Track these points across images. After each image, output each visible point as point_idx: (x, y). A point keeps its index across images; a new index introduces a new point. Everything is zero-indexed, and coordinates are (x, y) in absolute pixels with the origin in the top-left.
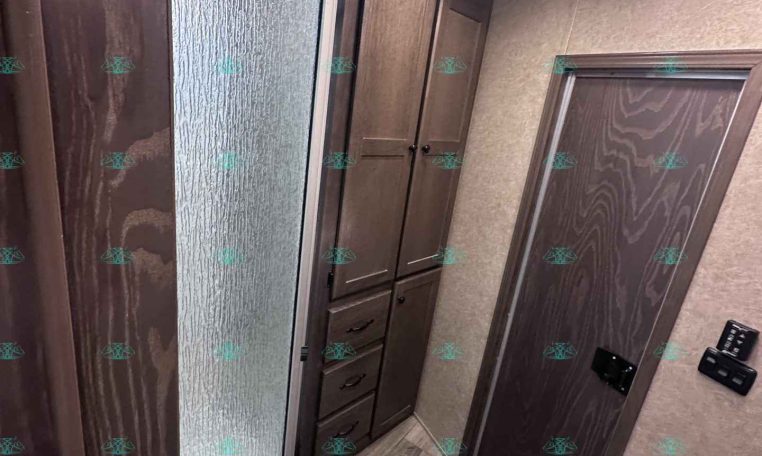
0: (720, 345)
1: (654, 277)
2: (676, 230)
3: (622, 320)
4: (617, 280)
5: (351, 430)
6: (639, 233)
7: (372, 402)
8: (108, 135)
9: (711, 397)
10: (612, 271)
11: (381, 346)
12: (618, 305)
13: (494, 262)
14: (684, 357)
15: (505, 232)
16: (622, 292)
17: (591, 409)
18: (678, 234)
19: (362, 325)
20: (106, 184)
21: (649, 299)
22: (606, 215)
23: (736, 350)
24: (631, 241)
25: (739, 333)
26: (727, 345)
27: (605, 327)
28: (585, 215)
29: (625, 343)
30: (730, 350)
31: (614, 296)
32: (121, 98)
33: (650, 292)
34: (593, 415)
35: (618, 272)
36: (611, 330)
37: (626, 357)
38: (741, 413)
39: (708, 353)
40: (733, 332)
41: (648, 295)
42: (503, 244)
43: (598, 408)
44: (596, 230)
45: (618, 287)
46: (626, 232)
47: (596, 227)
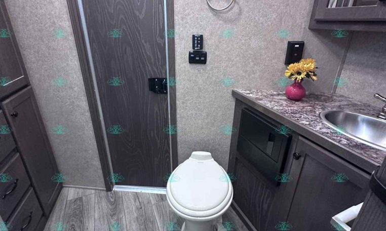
0: (194, 47)
1: (158, 32)
2: (159, 4)
3: (153, 60)
4: (143, 41)
5: (30, 220)
6: (144, 11)
7: (34, 193)
9: (196, 71)
10: (139, 37)
11: (18, 154)
12: (148, 53)
13: (70, 63)
14: (183, 61)
15: (68, 40)
16: (147, 46)
17: (156, 109)
18: (160, 5)
21: (160, 44)
22: (124, 7)
23: (199, 46)
24: (141, 17)
25: (198, 38)
26: (196, 46)
27: (147, 67)
28: (112, 12)
29: (158, 70)
30: (197, 47)
31: (145, 50)
33: (159, 40)
34: (158, 112)
35: (142, 37)
36: (150, 68)
37: (161, 77)
38: (207, 71)
39: (190, 54)
40: (196, 38)
41: (159, 42)
42: (71, 48)
43: (159, 107)
44: (122, 18)
45: (145, 44)
46: (137, 14)
47: (122, 16)
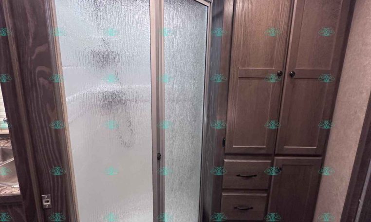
8: (30, 45)
19: (249, 175)
20: (31, 58)
32: (33, 35)
